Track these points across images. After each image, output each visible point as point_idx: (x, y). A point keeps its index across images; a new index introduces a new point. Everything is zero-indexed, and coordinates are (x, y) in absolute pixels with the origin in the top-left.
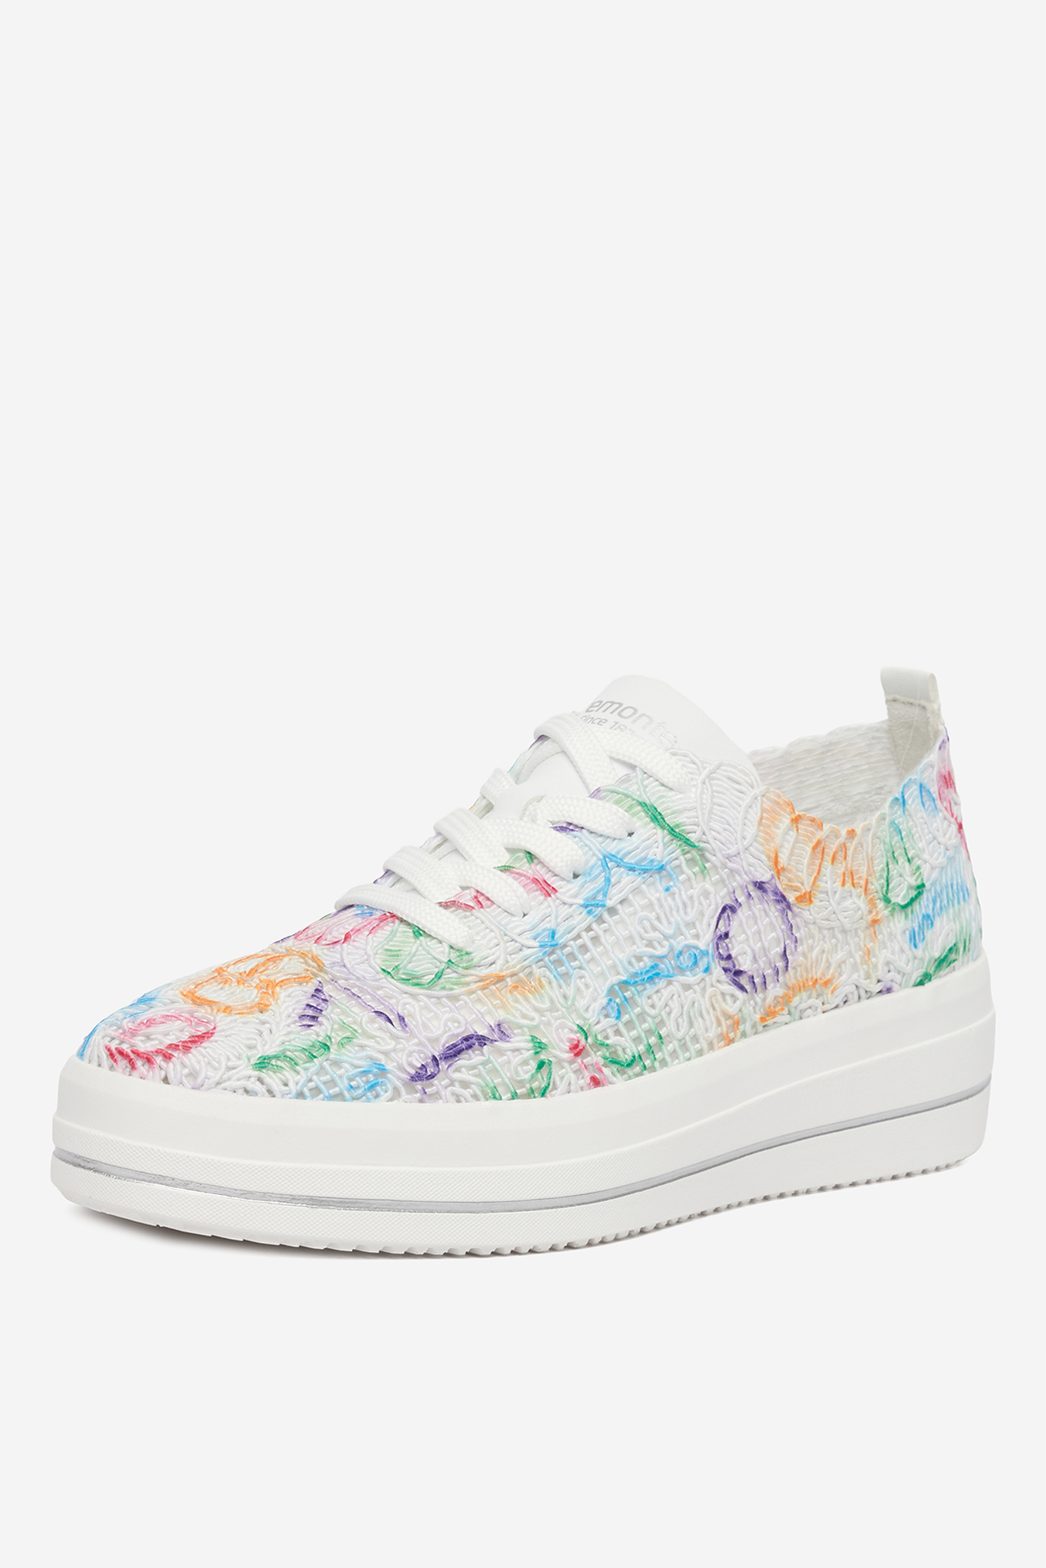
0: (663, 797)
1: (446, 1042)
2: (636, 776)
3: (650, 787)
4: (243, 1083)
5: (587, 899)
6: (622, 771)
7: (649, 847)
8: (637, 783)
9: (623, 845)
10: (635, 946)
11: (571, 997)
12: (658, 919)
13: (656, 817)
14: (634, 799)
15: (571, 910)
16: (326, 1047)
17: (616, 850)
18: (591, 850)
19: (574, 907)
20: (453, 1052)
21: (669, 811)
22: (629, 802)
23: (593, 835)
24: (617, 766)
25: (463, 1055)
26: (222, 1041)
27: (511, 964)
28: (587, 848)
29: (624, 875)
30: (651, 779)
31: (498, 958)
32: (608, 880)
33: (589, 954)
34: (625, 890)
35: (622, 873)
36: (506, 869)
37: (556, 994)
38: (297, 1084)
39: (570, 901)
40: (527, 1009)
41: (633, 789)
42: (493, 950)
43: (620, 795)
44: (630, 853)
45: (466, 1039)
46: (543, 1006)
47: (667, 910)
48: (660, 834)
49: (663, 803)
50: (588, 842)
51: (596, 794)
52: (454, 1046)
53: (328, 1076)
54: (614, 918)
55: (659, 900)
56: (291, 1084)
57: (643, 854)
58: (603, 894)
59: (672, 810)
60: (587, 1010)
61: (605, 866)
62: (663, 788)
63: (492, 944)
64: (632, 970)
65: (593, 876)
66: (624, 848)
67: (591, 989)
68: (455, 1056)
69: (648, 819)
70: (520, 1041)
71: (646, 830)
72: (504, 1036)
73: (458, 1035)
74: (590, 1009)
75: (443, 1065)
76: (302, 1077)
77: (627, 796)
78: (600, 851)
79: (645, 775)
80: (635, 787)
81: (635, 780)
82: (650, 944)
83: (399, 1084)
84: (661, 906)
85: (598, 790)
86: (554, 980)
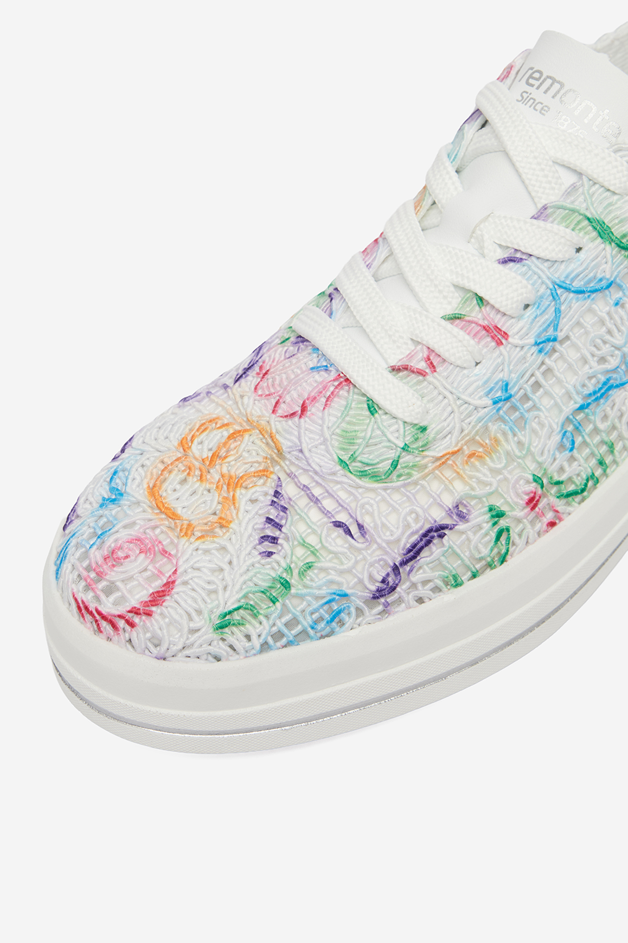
0: (610, 204)
1: (405, 545)
2: (583, 185)
3: (596, 195)
4: (206, 648)
5: (539, 336)
6: (569, 179)
7: (597, 266)
8: (583, 193)
9: (572, 266)
10: (587, 367)
11: (527, 443)
12: (609, 332)
13: (603, 231)
14: (580, 214)
15: (522, 353)
16: (286, 585)
17: (564, 275)
18: (539, 278)
19: (526, 349)
20: (414, 553)
21: (616, 221)
22: (576, 218)
23: (540, 260)
24: (562, 172)
25: (423, 554)
26: (183, 592)
27: (466, 432)
28: (536, 277)
29: (574, 301)
30: (597, 186)
31: (454, 428)
32: (558, 311)
33: (541, 390)
34: (576, 317)
35: (572, 299)
36: (454, 318)
37: (510, 446)
38: (259, 636)
39: (521, 343)
40: (484, 475)
41: (580, 204)
42: (448, 421)
43: (567, 211)
44: (579, 275)
45: (425, 535)
46: (499, 466)
47: (619, 321)
48: (610, 250)
49: (610, 213)
50: (536, 270)
51: (542, 214)
52: (414, 546)
53: (290, 615)
54: (563, 346)
55: (609, 313)
56: (254, 637)
57: (592, 275)
58: (554, 326)
59: (619, 219)
60: (542, 453)
61: (555, 297)
62: (608, 193)
63: (446, 414)
64: (586, 392)
65: (543, 308)
66: (572, 271)
67: (546, 429)
68: (414, 557)
69: (595, 234)
70: (479, 516)
71: (594, 247)
72: (462, 517)
73: (417, 532)
74: (546, 452)
75: (403, 570)
76: (264, 628)
77: (573, 211)
78: (549, 278)
79: (591, 182)
80: (581, 199)
81: (581, 190)
82: (602, 360)
83: (361, 604)
84: (611, 318)
85: (545, 208)
86: (510, 432)
